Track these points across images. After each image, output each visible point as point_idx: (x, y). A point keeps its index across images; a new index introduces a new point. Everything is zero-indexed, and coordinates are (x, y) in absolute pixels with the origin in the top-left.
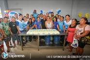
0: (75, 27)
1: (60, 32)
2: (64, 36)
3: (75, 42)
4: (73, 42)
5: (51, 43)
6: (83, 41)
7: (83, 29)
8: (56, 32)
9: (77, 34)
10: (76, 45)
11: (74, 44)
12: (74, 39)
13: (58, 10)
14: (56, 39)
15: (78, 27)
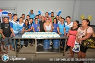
0: (76, 29)
2: (65, 39)
3: (76, 46)
4: (75, 46)
6: (85, 44)
7: (85, 31)
8: (56, 36)
9: (79, 37)
10: (78, 49)
11: (76, 48)
12: (76, 43)
13: (58, 12)
14: (56, 43)
15: (79, 30)
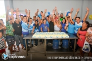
1: (69, 35)
3: (86, 46)
5: (60, 47)
8: (65, 36)
10: (87, 49)
12: (86, 42)
